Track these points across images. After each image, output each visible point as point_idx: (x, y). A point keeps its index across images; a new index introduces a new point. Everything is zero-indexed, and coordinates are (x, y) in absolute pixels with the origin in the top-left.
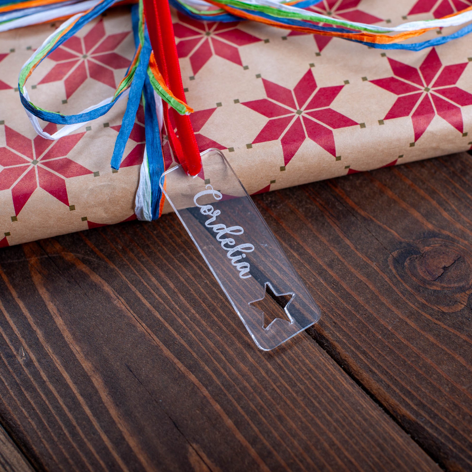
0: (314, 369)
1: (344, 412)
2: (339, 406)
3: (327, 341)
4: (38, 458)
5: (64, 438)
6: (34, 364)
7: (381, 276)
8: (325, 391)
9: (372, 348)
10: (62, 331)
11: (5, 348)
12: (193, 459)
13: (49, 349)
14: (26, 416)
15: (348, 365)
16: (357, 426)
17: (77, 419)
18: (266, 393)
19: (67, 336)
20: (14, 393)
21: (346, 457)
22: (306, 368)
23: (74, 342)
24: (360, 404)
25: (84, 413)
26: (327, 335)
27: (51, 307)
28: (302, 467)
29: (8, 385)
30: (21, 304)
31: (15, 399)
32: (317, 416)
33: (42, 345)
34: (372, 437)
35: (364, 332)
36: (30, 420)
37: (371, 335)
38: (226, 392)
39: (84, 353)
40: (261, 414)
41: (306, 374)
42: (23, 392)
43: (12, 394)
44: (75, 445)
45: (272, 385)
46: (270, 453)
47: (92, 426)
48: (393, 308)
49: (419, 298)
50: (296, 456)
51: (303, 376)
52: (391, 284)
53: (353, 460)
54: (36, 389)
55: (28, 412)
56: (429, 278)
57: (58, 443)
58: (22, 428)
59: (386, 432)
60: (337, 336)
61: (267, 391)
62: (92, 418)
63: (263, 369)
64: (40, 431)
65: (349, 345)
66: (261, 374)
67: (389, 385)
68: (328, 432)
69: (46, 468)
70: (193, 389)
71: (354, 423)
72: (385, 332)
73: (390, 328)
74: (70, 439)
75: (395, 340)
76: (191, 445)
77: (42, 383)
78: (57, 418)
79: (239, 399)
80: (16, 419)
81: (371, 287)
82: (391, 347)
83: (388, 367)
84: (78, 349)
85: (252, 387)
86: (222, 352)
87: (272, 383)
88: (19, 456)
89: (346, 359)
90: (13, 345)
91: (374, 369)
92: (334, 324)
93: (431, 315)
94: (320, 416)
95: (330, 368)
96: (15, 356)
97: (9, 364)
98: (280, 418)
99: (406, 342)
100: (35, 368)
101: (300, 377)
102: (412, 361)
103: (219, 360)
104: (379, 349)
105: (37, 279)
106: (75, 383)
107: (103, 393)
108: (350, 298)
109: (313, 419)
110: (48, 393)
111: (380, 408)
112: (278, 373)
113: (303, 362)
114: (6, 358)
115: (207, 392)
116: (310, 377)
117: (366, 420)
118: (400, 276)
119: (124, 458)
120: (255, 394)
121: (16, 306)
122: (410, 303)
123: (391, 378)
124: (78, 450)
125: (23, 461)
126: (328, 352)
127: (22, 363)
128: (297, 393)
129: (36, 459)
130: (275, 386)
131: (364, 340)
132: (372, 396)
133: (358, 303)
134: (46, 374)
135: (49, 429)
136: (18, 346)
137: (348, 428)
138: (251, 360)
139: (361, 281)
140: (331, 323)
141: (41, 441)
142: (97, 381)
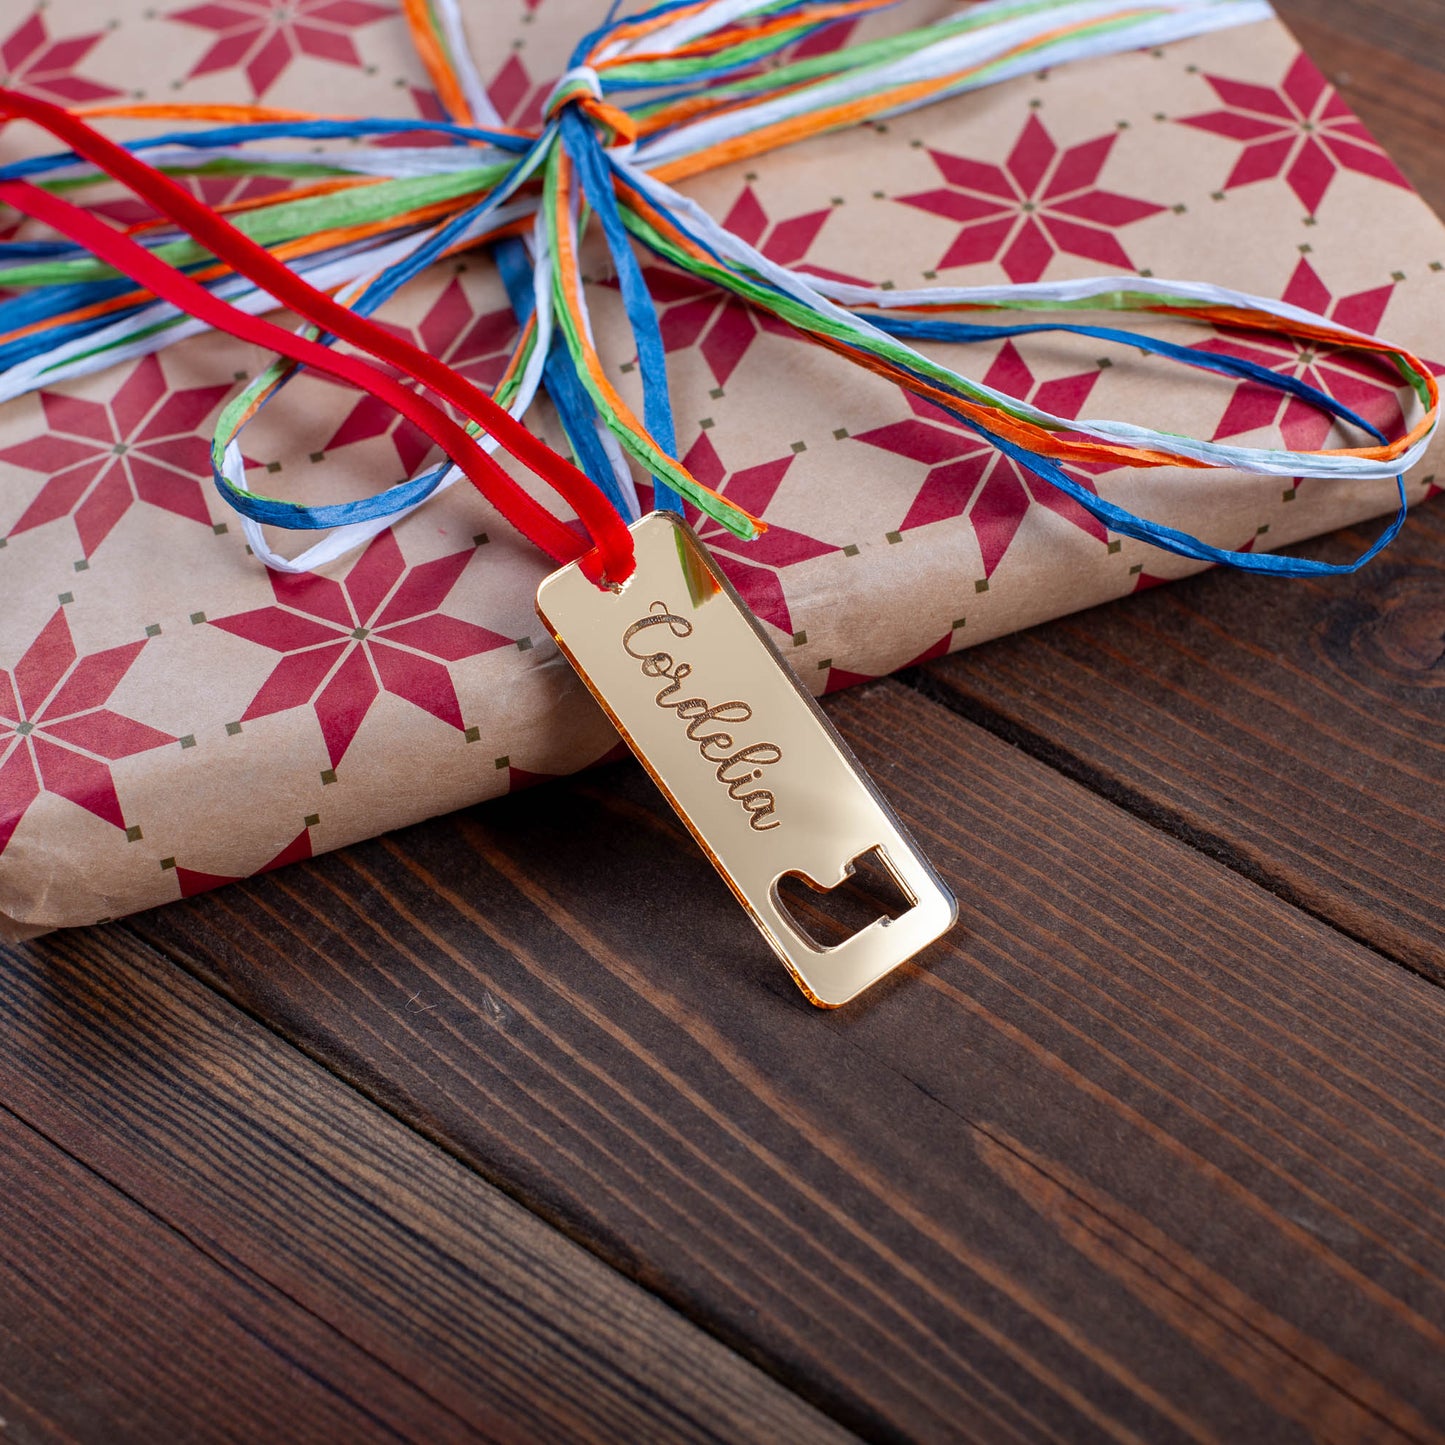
0: (1213, 905)
1: (1312, 984)
2: (1294, 973)
3: (1222, 843)
4: (610, 1232)
5: (661, 1172)
6: (531, 1025)
7: (1304, 681)
8: (1254, 948)
9: (1332, 839)
10: (576, 939)
11: (446, 1004)
12: (990, 1154)
13: (556, 984)
14: (547, 1144)
15: (1287, 886)
16: (1352, 1009)
17: (677, 1124)
18: (1117, 979)
19: (593, 946)
20: (500, 1098)
21: (1349, 1079)
22: (1194, 907)
23: (615, 958)
24: (1346, 961)
25: (693, 1108)
26: (1218, 829)
27: (531, 891)
28: (1254, 1121)
29: (481, 1084)
30: (455, 900)
31: (509, 1110)
32: (1255, 1005)
33: (537, 979)
34: (1396, 1026)
35: (1303, 808)
36: (561, 1150)
37: (1321, 812)
38: (1020, 994)
39: (648, 978)
40: (1121, 1025)
41: (1198, 920)
42: (523, 1092)
43: (497, 1101)
44: (692, 1183)
45: (1125, 960)
46: (1168, 1106)
47: (722, 1134)
48: (1354, 744)
49: (1407, 713)
50: (1232, 1099)
51: (1192, 926)
52: (1332, 693)
53: (1367, 1083)
54: (554, 1078)
55: (551, 1134)
56: (1416, 665)
57: (648, 1187)
58: (547, 1173)
60: (1243, 827)
61: (1117, 974)
62: (714, 1115)
63: (1094, 928)
64: (596, 1170)
65: (1277, 842)
66: (1092, 939)
67: (1397, 910)
68: (1288, 1033)
69: (637, 1249)
70: (940, 1004)
71: (1345, 1004)
72: (1353, 798)
73: (1361, 787)
75: (1380, 810)
76: (975, 1127)
77: (565, 1063)
78: (630, 1133)
79: (1058, 1006)
80: (526, 1155)
81: (1288, 708)
82: (1376, 827)
83: (1382, 872)
84: (630, 970)
85: (1078, 971)
86: (983, 911)
87: (1125, 955)
88: (558, 1238)
89: (1279, 873)
90: (463, 992)
91: (1351, 882)
92: (1227, 803)
94: (1260, 1003)
95: (1249, 897)
96: (475, 1016)
97: (468, 1036)
98: (1167, 1025)
99: (1407, 811)
100: (536, 1032)
101: (1185, 930)
102: (1435, 848)
104: (1350, 836)
106: (648, 1046)
107: (724, 1056)
108: (1246, 740)
109: (1245, 1015)
110: (588, 1081)
111: (1391, 964)
112: (1131, 930)
113: (1181, 894)
114: (456, 1025)
115: (977, 1004)
116: (1210, 925)
117: (1368, 992)
118: (1348, 672)
119: (822, 1189)
120: (1091, 986)
121: (444, 905)
122: (1389, 727)
123: (1399, 895)
124: (705, 1193)
125: (570, 1248)
126: (1230, 866)
127: (500, 1029)
128: (1190, 964)
129: (605, 1236)
130: (1133, 961)
131: (1308, 825)
132: (1364, 942)
133: (1268, 749)
134: (567, 1040)
135: (617, 1160)
136: (477, 993)
137: (1334, 1018)
138: (1059, 914)
139: (1261, 701)
140: (1219, 802)
141: (604, 1190)
142: (702, 1032)
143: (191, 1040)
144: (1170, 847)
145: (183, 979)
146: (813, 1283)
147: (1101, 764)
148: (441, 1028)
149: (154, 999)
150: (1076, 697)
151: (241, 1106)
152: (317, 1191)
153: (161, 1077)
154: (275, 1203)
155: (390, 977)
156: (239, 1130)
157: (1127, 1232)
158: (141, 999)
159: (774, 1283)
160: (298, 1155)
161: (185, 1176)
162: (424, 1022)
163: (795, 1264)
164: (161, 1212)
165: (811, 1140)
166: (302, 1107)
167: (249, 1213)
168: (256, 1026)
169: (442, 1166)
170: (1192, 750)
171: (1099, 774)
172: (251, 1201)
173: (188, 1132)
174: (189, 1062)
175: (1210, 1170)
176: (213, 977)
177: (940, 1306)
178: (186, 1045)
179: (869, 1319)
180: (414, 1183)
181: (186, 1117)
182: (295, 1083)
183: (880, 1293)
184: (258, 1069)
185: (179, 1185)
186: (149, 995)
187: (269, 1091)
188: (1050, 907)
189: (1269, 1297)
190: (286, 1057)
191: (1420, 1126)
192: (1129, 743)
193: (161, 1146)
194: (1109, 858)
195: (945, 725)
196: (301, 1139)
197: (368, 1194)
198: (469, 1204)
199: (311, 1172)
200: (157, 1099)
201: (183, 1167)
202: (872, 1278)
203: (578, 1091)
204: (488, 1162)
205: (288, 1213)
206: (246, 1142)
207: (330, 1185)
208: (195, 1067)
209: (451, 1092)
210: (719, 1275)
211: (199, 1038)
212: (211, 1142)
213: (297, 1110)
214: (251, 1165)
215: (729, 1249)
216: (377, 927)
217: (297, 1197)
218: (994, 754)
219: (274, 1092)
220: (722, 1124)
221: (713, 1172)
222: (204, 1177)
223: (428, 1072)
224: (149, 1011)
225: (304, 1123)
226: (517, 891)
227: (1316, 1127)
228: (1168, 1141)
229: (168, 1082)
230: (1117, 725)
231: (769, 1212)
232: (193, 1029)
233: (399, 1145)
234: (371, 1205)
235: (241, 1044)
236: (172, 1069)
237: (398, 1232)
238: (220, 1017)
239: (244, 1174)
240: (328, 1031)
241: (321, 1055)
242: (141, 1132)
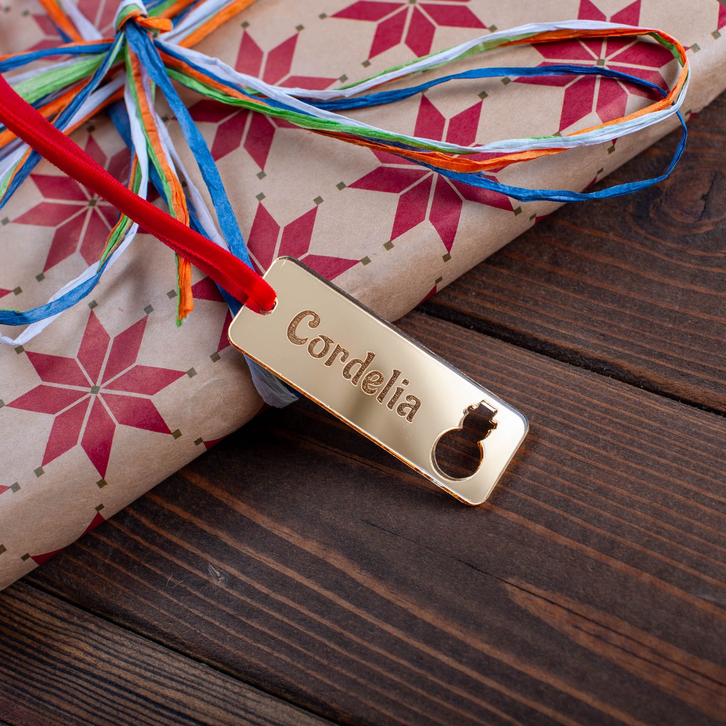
0: (609, 407)
1: (677, 443)
2: (667, 439)
3: (605, 363)
4: (316, 698)
5: (336, 655)
6: (239, 579)
7: (628, 246)
8: (639, 428)
9: (668, 345)
10: (252, 518)
11: (189, 578)
12: (519, 598)
13: (248, 550)
14: (268, 653)
15: (649, 382)
16: (704, 454)
17: (337, 622)
18: (566, 468)
19: (263, 520)
20: (234, 630)
21: (712, 500)
22: (598, 410)
23: (277, 525)
24: (693, 424)
25: (344, 610)
26: (601, 355)
27: (219, 494)
28: (664, 540)
29: (221, 624)
30: (177, 510)
31: (241, 636)
32: (647, 465)
33: (236, 549)
35: (646, 329)
36: (276, 655)
37: (657, 329)
39: (298, 533)
40: (574, 497)
41: (604, 418)
42: (246, 623)
43: (233, 632)
44: (353, 657)
45: (567, 455)
46: (613, 542)
47: (364, 622)
48: (667, 280)
49: (692, 252)
50: (648, 529)
51: (600, 423)
52: (646, 250)
54: (261, 610)
55: (268, 645)
56: (690, 220)
57: (331, 666)
58: (272, 671)
60: (615, 350)
61: (564, 465)
62: (357, 611)
64: (299, 662)
65: (636, 355)
66: (545, 446)
67: (715, 382)
68: (671, 479)
69: (334, 705)
71: (699, 452)
72: (674, 316)
73: (677, 308)
74: (344, 653)
75: (691, 320)
76: (507, 582)
77: (265, 599)
78: (312, 634)
79: (535, 493)
80: (257, 662)
81: (623, 266)
82: (692, 332)
83: (701, 360)
84: (287, 530)
85: (542, 469)
87: (566, 451)
88: (287, 708)
89: (642, 374)
90: (197, 568)
91: (685, 370)
92: (602, 337)
93: (719, 266)
94: (650, 464)
95: (629, 396)
96: (207, 582)
97: (206, 595)
98: (600, 490)
99: (706, 317)
100: (244, 583)
101: (597, 427)
104: (678, 341)
106: (309, 577)
107: (353, 572)
108: (604, 293)
109: (644, 473)
110: (280, 607)
111: (720, 417)
112: (566, 435)
113: (589, 404)
114: (198, 590)
116: (610, 420)
117: (710, 440)
118: (652, 235)
119: (428, 643)
120: (552, 477)
121: (172, 515)
122: (684, 264)
123: (714, 372)
124: (363, 662)
125: (296, 712)
126: (613, 377)
127: (223, 586)
128: (604, 448)
129: (314, 701)
130: (571, 454)
131: (652, 340)
132: (700, 406)
133: (618, 296)
134: (262, 584)
135: (309, 653)
136: (204, 567)
137: (694, 462)
139: (606, 265)
140: (598, 338)
141: (307, 674)
142: (337, 560)
143: (52, 634)
145: (38, 595)
146: (438, 704)
147: (524, 330)
148: (190, 594)
149: (25, 613)
150: (500, 290)
151: (90, 669)
152: (146, 712)
153: (42, 662)
155: (153, 569)
156: (94, 684)
157: (607, 628)
158: (19, 615)
159: (415, 709)
160: (130, 692)
161: (72, 720)
162: (179, 592)
163: (425, 694)
165: (416, 614)
166: (125, 661)
168: (87, 616)
169: (212, 679)
170: (574, 308)
171: (524, 336)
173: (65, 692)
174: (55, 648)
175: (646, 577)
176: (55, 590)
177: (514, 701)
178: (51, 638)
179: (475, 719)
180: (199, 694)
181: (62, 683)
182: (117, 647)
183: (477, 701)
184: (94, 643)
186: (22, 611)
187: (104, 656)
189: (697, 649)
192: (537, 313)
193: (53, 705)
194: (543, 391)
195: (428, 328)
196: (129, 682)
197: (175, 707)
198: (234, 699)
199: (141, 701)
200: (44, 676)
201: (69, 715)
202: (470, 693)
203: (277, 615)
204: (236, 670)
206: (99, 691)
207: (152, 706)
208: (59, 650)
209: (205, 633)
210: (383, 711)
211: (57, 632)
212: (81, 696)
213: (123, 664)
214: (106, 705)
215: (385, 693)
216: (138, 538)
218: (461, 339)
219: (107, 656)
220: (363, 616)
221: (365, 647)
222: (83, 719)
223: (190, 623)
224: (25, 621)
225: (128, 671)
226: (211, 496)
227: (700, 535)
228: (618, 565)
229: (47, 664)
230: (527, 302)
231: (403, 665)
232: (51, 627)
233: (185, 672)
234: (179, 713)
235: (81, 630)
236: (47, 655)
238: (65, 615)
239: (103, 711)
240: (127, 611)
241: (127, 624)
242: (39, 698)
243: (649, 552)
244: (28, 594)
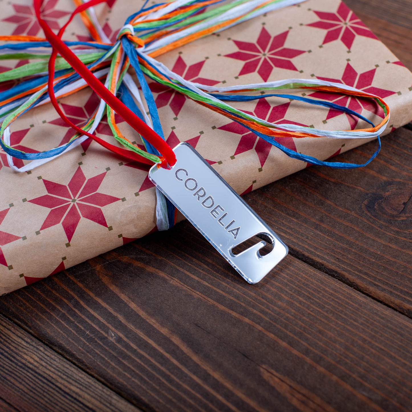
0: (334, 293)
1: (365, 316)
2: (360, 313)
3: (336, 272)
4: (148, 405)
5: (164, 385)
6: (123, 340)
7: (361, 220)
8: (347, 306)
9: (370, 270)
10: (137, 312)
11: (97, 334)
12: (266, 375)
13: (131, 326)
14: (129, 378)
15: (357, 285)
16: (378, 324)
17: (169, 370)
18: (304, 318)
19: (142, 314)
20: (114, 363)
21: (377, 347)
22: (328, 293)
23: (149, 317)
24: (375, 309)
25: (173, 364)
26: (335, 268)
27: (123, 297)
28: (348, 361)
29: (108, 359)
30: (100, 301)
31: (117, 367)
32: (347, 324)
33: (125, 325)
34: (391, 329)
35: (361, 260)
36: (133, 379)
37: (367, 261)
38: (274, 324)
39: (159, 323)
40: (306, 332)
41: (329, 298)
42: (121, 361)
43: (114, 364)
44: (173, 388)
45: (307, 311)
46: (321, 358)
47: (182, 372)
48: (377, 239)
49: (393, 228)
50: (341, 355)
51: (327, 300)
52: (370, 223)
53: (383, 348)
54: (131, 357)
55: (130, 374)
56: (395, 213)
57: (160, 390)
58: (129, 387)
59: (400, 323)
60: (343, 267)
61: (304, 316)
62: (180, 366)
63: (297, 302)
64: (144, 385)
65: (353, 271)
66: (296, 305)
67: (391, 291)
68: (358, 333)
69: (156, 409)
70: (249, 328)
71: (375, 323)
72: (376, 256)
73: (379, 253)
74: (169, 385)
75: (385, 260)
77: (134, 351)
78: (154, 373)
79: (286, 327)
80: (123, 381)
81: (356, 228)
82: (384, 265)
83: (386, 279)
84: (154, 321)
85: (292, 316)
86: (262, 298)
87: (307, 310)
89: (354, 281)
90: (102, 330)
91: (376, 283)
92: (337, 260)
93: (405, 237)
94: (349, 323)
95: (345, 290)
96: (106, 338)
97: (104, 344)
98: (320, 332)
99: (393, 260)
100: (125, 342)
101: (325, 301)
102: (402, 271)
103: (263, 304)
104: (376, 268)
105: (105, 280)
106: (159, 345)
107: (183, 347)
108: (343, 239)
109: (344, 327)
110: (141, 357)
111: (390, 309)
112: (308, 302)
113: (324, 290)
114: (101, 341)
115: (261, 328)
116: (333, 299)
117: (382, 318)
118: (374, 216)
119: (214, 388)
120: (296, 320)
121: (96, 303)
122: (387, 233)
123: (391, 286)
124: (178, 391)
126: (339, 280)
127: (114, 341)
128: (327, 312)
130: (309, 311)
131: (363, 265)
132: (381, 302)
133: (350, 242)
134: (135, 344)
135: (150, 382)
136: (107, 330)
137: (372, 327)
138: (286, 298)
139: (347, 226)
140: (335, 260)
141: (146, 392)
142: (176, 340)
143: (20, 348)
144: (320, 275)
145: (18, 329)
147: (298, 249)
148: (96, 342)
149: (9, 336)
150: (291, 228)
151: (35, 369)
152: (58, 395)
154: (46, 399)
155: (80, 326)
156: (35, 376)
157: (309, 399)
158: (5, 336)
160: (53, 384)
161: (19, 391)
162: (91, 340)
164: (11, 403)
165: (210, 373)
166: (54, 368)
167: (38, 403)
168: (40, 343)
169: (97, 385)
170: (326, 243)
171: (298, 252)
172: (39, 399)
173: (19, 377)
174: (20, 355)
175: (334, 378)
176: (27, 328)
178: (19, 350)
180: (88, 391)
181: (19, 373)
182: (52, 361)
184: (40, 357)
185: (17, 395)
186: (7, 334)
187: (44, 364)
188: (283, 295)
190: (49, 353)
191: (400, 361)
192: (307, 242)
193: (11, 382)
194: (301, 279)
196: (54, 379)
197: (74, 395)
198: (105, 397)
199: (57, 389)
200: (10, 367)
201: (18, 389)
203: (138, 360)
204: (111, 384)
205: (50, 402)
206: (37, 380)
207: (62, 393)
208: (21, 357)
209: (99, 362)
211: (22, 348)
212: (27, 381)
213: (53, 370)
214: (39, 387)
216: (76, 310)
217: (53, 397)
220: (183, 369)
221: (180, 385)
222: (24, 392)
223: (92, 356)
224: (7, 340)
225: (55, 373)
226: (119, 297)
227: (367, 362)
228: (321, 369)
229: (13, 362)
230: (303, 236)
231: (198, 397)
232: (21, 345)
233: (84, 380)
234: (75, 399)
235: (35, 349)
236: (14, 358)
237: (84, 407)
238: (29, 341)
239: (36, 390)
240: (61, 344)
241: (60, 351)
242: (5, 378)
243: (339, 366)
244: (13, 327)
